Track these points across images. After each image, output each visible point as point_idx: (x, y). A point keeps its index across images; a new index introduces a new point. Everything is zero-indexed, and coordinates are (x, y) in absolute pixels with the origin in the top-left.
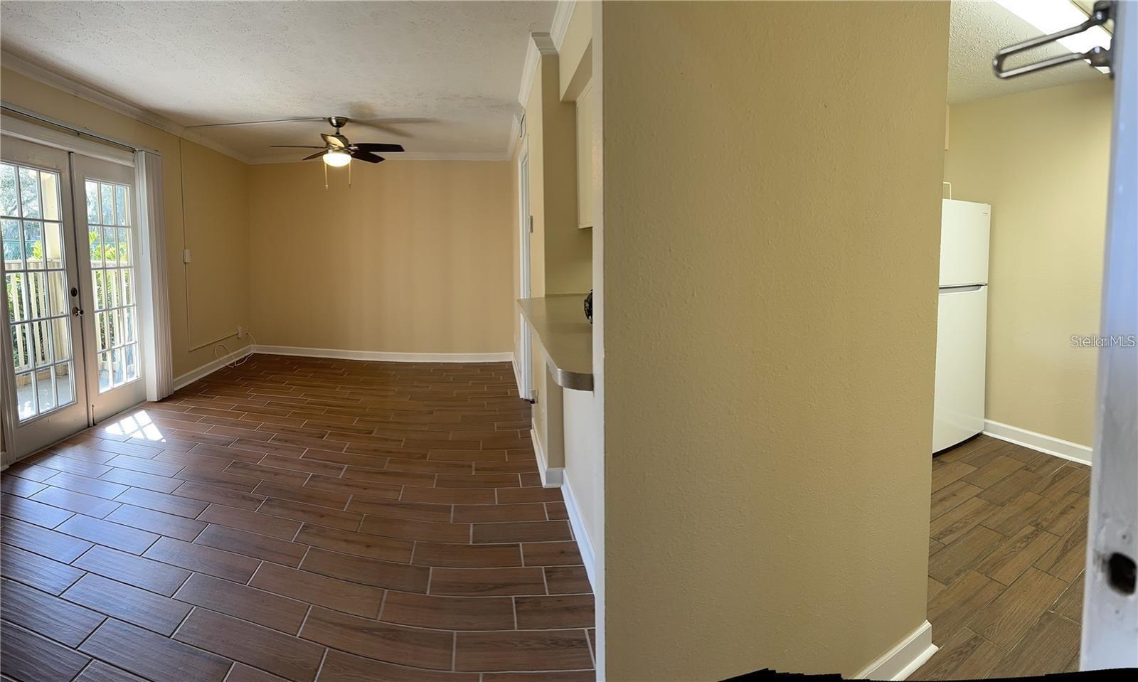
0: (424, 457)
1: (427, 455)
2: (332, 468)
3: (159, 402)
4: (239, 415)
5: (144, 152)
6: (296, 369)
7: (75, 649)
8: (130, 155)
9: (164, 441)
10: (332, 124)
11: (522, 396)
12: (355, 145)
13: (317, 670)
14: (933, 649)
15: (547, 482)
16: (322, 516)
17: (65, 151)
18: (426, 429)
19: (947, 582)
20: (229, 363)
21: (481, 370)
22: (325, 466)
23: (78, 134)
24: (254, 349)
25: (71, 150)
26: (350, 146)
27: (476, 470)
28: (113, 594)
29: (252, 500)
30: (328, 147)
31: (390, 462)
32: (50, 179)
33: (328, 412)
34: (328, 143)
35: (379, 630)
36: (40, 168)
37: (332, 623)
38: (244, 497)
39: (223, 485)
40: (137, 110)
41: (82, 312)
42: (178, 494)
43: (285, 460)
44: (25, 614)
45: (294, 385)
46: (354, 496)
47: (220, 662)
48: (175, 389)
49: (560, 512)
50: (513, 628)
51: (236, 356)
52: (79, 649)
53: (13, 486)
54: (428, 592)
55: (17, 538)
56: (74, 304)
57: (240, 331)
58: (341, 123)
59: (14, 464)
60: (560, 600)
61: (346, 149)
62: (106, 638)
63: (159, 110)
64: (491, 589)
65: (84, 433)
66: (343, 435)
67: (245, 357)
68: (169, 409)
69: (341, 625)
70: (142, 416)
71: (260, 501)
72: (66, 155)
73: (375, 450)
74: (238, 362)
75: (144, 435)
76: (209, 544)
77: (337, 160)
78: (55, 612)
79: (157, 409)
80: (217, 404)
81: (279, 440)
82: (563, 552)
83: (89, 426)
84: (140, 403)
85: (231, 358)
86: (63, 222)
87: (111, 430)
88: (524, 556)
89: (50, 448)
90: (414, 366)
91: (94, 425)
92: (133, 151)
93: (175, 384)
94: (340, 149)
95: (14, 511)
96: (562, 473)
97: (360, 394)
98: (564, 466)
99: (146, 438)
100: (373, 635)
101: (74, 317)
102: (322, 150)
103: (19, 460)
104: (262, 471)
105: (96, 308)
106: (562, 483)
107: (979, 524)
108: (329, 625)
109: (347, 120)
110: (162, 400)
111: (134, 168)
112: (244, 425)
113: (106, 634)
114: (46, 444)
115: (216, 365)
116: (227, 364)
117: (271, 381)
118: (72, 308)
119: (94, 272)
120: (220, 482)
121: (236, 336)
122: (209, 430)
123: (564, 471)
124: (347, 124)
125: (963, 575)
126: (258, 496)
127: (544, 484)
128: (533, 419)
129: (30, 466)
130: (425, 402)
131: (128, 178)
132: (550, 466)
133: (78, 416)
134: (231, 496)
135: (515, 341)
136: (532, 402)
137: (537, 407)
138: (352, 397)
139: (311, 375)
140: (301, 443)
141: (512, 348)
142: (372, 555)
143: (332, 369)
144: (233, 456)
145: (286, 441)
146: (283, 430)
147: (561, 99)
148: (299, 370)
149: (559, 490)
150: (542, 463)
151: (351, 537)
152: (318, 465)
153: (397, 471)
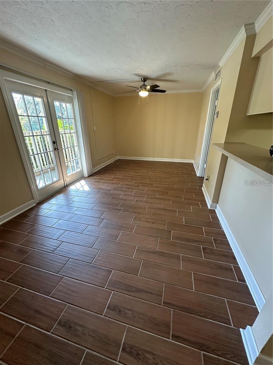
1: (168, 192)
2: (142, 197)
3: (88, 177)
4: (114, 180)
5: (76, 91)
7: (57, 274)
8: (70, 92)
9: (90, 190)
10: (142, 80)
11: (198, 175)
13: (140, 269)
15: (211, 207)
16: (140, 214)
17: (43, 89)
18: (168, 184)
20: (111, 162)
21: (183, 165)
22: (140, 196)
23: (48, 83)
24: (118, 158)
25: (47, 89)
27: (184, 199)
28: (72, 249)
29: (118, 210)
31: (158, 194)
32: (38, 100)
33: (141, 178)
35: (158, 252)
36: (34, 95)
37: (144, 251)
38: (115, 209)
39: (109, 205)
40: (71, 74)
41: (58, 149)
42: (94, 209)
43: (128, 195)
44: (39, 262)
45: (130, 169)
46: (149, 206)
47: (108, 271)
48: (94, 172)
49: (216, 218)
50: (202, 258)
51: (113, 160)
52: (59, 273)
53: (38, 211)
54: (171, 239)
55: (38, 232)
56: (55, 146)
57: (114, 152)
58: (145, 80)
59: (38, 203)
60: (220, 251)
62: (69, 267)
63: (80, 75)
64: (192, 241)
65: (63, 189)
66: (144, 186)
67: (116, 160)
68: (92, 179)
69: (146, 252)
70: (83, 182)
71: (121, 210)
72: (45, 91)
73: (154, 191)
74: (114, 162)
75: (83, 189)
76: (104, 226)
78: (51, 260)
79: (88, 179)
80: (106, 177)
81: (126, 188)
82: (219, 233)
83: (65, 187)
84: (82, 177)
85: (111, 161)
86: (47, 117)
87: (72, 188)
88: (205, 232)
89: (51, 196)
90: (163, 163)
91: (67, 186)
92: (72, 90)
93: (93, 171)
95: (37, 221)
96: (216, 205)
97: (149, 172)
98: (217, 203)
99: (84, 190)
100: (156, 254)
101: (55, 151)
103: (40, 201)
104: (121, 199)
105: (63, 148)
106: (216, 208)
108: (143, 252)
110: (90, 176)
111: (72, 97)
112: (115, 184)
113: (69, 266)
114: (50, 194)
115: (107, 163)
116: (110, 163)
117: (124, 168)
118: (54, 148)
119: (61, 135)
121: (112, 154)
122: (105, 186)
123: (218, 205)
126: (120, 208)
127: (209, 208)
128: (204, 185)
129: (44, 203)
130: (167, 175)
131: (71, 101)
132: (213, 202)
133: (61, 183)
134: (111, 209)
135: (195, 156)
136: (207, 179)
137: (208, 182)
138: (147, 173)
139: (135, 166)
140: (133, 189)
141: (193, 158)
142: (154, 226)
143: (141, 164)
144: (112, 194)
145: (128, 189)
146: (127, 185)
147: (253, 55)
148: (132, 164)
149: (215, 210)
150: (209, 201)
151: (148, 220)
152: (138, 196)
153: (161, 197)
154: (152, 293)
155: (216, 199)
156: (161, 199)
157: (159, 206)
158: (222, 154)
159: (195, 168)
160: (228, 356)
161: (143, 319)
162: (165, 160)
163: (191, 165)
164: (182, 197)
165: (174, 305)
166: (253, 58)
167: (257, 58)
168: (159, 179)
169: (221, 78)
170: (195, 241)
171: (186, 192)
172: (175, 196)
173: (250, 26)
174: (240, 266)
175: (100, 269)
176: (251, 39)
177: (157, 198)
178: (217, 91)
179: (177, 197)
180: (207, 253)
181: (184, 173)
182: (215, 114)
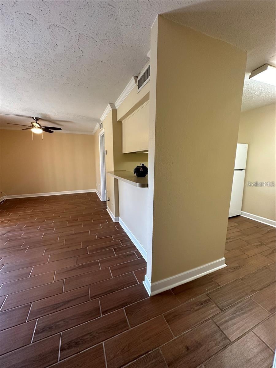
0: (78, 220)
2: (50, 230)
4: (6, 223)
6: (27, 202)
10: (34, 119)
11: (102, 200)
12: (44, 127)
13: (63, 287)
14: (225, 265)
15: (115, 221)
16: (51, 245)
18: (76, 212)
19: (229, 251)
22: (48, 230)
24: (6, 198)
26: (42, 127)
27: (93, 220)
29: (22, 250)
30: (33, 126)
31: (68, 223)
33: (44, 213)
34: (33, 125)
35: (78, 267)
38: (18, 250)
39: (7, 249)
43: (32, 233)
45: (28, 207)
46: (60, 235)
47: (26, 307)
49: (120, 227)
50: (115, 255)
54: (88, 253)
58: (37, 119)
60: (126, 246)
61: (41, 127)
64: (106, 248)
66: (50, 219)
67: (2, 201)
69: (66, 271)
71: (26, 249)
77: (37, 131)
81: (28, 227)
82: (123, 236)
88: (114, 239)
94: (38, 127)
96: (119, 218)
97: (53, 206)
98: (119, 216)
100: (77, 269)
102: (31, 127)
104: (23, 239)
106: (119, 220)
107: (239, 239)
108: (63, 273)
109: (40, 119)
112: (10, 226)
117: (17, 208)
120: (4, 249)
123: (119, 217)
124: (40, 120)
125: (234, 250)
126: (25, 247)
127: (114, 221)
128: (107, 206)
130: (73, 205)
132: (116, 216)
134: (11, 251)
135: (97, 186)
136: (108, 201)
137: (110, 202)
138: (50, 207)
139: (33, 203)
140: (37, 225)
141: (96, 188)
142: (70, 249)
143: (41, 200)
144: (8, 238)
145: (31, 226)
146: (28, 223)
147: (118, 120)
148: (28, 202)
149: (118, 222)
150: (112, 216)
151: (62, 247)
152: (45, 230)
153: (71, 224)
154: (79, 298)
155: (117, 214)
156: (72, 226)
157: (71, 232)
158: (114, 178)
159: (98, 195)
160: (138, 299)
161: (75, 319)
162: (68, 192)
163: (94, 194)
164: (91, 220)
165: (99, 295)
166: (118, 121)
167: (120, 122)
168: (65, 210)
169: (103, 128)
170: (107, 247)
171: (94, 215)
172: (84, 221)
173: (112, 105)
174: (138, 250)
175: (14, 310)
176: (115, 112)
177: (67, 227)
178: (103, 136)
179: (86, 221)
180: (118, 251)
181: (90, 201)
182: (105, 152)
